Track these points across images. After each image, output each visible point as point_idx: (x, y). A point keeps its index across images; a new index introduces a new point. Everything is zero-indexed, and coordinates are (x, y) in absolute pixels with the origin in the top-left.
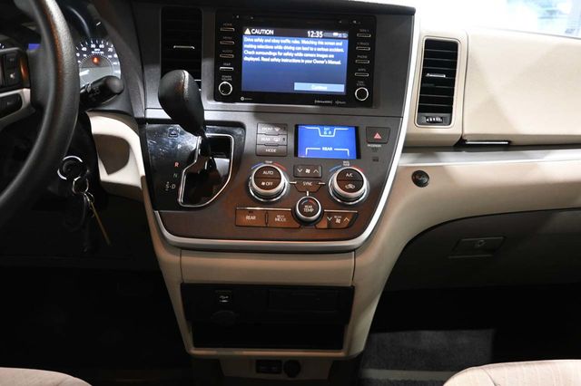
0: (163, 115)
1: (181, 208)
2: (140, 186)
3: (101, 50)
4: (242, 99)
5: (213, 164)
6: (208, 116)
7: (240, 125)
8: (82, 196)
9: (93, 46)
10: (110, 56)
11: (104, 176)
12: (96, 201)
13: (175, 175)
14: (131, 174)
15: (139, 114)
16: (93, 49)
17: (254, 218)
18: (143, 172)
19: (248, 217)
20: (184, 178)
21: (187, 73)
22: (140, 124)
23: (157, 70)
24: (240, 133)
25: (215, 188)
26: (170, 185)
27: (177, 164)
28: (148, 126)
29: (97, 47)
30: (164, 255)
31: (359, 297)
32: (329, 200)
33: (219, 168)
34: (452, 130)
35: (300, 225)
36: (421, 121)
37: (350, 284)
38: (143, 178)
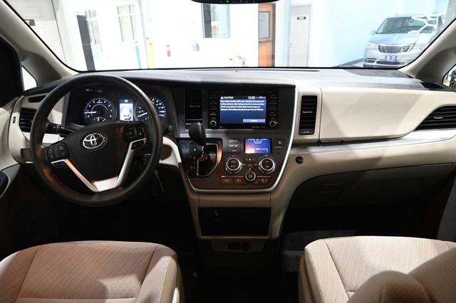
0: (187, 136)
1: (197, 177)
2: (178, 167)
4: (221, 127)
5: (209, 157)
6: (208, 136)
7: (220, 140)
10: (157, 104)
13: (194, 163)
15: (177, 137)
18: (180, 161)
19: (226, 180)
20: (198, 163)
22: (178, 141)
23: (183, 117)
24: (220, 143)
25: (211, 167)
26: (193, 167)
27: (194, 158)
28: (181, 141)
30: (192, 196)
31: (273, 212)
32: (259, 172)
33: (211, 158)
34: (315, 137)
35: (247, 183)
36: (300, 133)
37: (269, 206)
38: (180, 163)
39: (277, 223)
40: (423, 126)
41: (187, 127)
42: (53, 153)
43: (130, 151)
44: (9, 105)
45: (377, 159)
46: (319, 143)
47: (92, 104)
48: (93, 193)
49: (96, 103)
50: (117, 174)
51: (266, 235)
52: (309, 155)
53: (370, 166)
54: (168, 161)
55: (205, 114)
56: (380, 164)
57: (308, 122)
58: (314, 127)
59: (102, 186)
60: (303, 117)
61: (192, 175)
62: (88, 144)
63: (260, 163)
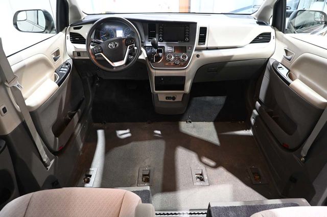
1: (154, 63)
4: (164, 41)
5: (159, 55)
6: (159, 45)
7: (164, 47)
14: (143, 56)
15: (145, 45)
17: (167, 64)
18: (146, 56)
22: (145, 48)
25: (160, 59)
26: (152, 58)
27: (153, 54)
30: (153, 71)
31: (186, 79)
32: (180, 61)
34: (205, 46)
35: (175, 65)
36: (199, 45)
37: (184, 75)
38: (146, 58)
39: (188, 85)
40: (253, 42)
41: (149, 41)
42: (96, 50)
43: (128, 50)
44: (64, 31)
45: (231, 56)
46: (207, 49)
48: (113, 67)
50: (123, 59)
51: (183, 90)
52: (202, 54)
53: (228, 59)
54: (141, 57)
55: (157, 35)
56: (233, 58)
57: (202, 39)
58: (205, 42)
59: (116, 64)
60: (200, 37)
61: (152, 61)
62: (111, 46)
63: (181, 57)
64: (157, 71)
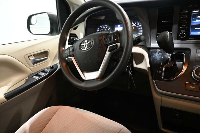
0: (157, 46)
1: (162, 80)
2: (147, 70)
3: (135, 24)
4: (190, 38)
5: (175, 64)
6: (176, 46)
7: (189, 50)
8: (129, 72)
9: (133, 23)
10: (138, 26)
11: (135, 65)
12: (133, 74)
13: (161, 68)
14: (145, 65)
16: (133, 25)
17: (194, 87)
18: (149, 66)
19: (191, 87)
20: (164, 69)
21: (169, 32)
22: (148, 50)
24: (188, 52)
25: (176, 73)
26: (159, 71)
27: (161, 64)
28: (151, 50)
29: (134, 24)
33: (177, 65)
38: (148, 68)
47: (100, 29)
48: (83, 81)
49: (102, 29)
55: (175, 27)
64: (165, 99)
